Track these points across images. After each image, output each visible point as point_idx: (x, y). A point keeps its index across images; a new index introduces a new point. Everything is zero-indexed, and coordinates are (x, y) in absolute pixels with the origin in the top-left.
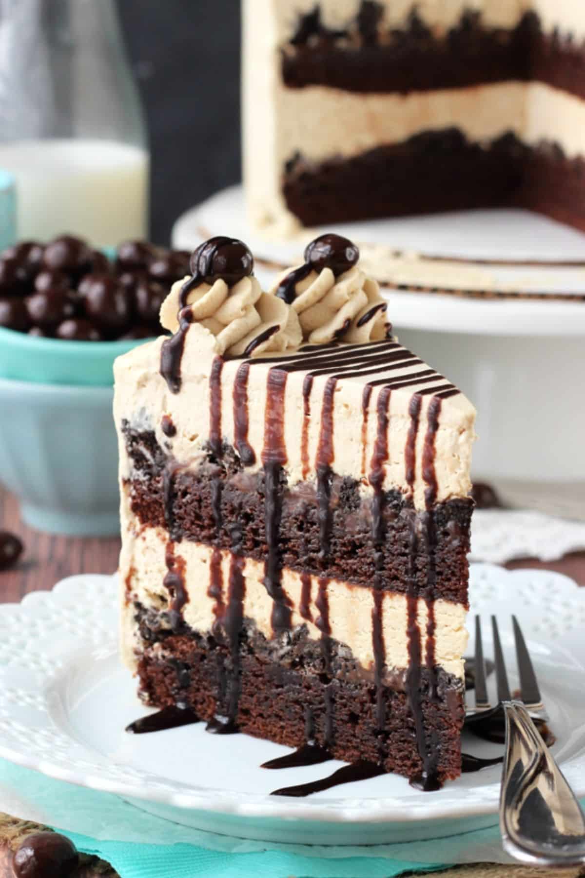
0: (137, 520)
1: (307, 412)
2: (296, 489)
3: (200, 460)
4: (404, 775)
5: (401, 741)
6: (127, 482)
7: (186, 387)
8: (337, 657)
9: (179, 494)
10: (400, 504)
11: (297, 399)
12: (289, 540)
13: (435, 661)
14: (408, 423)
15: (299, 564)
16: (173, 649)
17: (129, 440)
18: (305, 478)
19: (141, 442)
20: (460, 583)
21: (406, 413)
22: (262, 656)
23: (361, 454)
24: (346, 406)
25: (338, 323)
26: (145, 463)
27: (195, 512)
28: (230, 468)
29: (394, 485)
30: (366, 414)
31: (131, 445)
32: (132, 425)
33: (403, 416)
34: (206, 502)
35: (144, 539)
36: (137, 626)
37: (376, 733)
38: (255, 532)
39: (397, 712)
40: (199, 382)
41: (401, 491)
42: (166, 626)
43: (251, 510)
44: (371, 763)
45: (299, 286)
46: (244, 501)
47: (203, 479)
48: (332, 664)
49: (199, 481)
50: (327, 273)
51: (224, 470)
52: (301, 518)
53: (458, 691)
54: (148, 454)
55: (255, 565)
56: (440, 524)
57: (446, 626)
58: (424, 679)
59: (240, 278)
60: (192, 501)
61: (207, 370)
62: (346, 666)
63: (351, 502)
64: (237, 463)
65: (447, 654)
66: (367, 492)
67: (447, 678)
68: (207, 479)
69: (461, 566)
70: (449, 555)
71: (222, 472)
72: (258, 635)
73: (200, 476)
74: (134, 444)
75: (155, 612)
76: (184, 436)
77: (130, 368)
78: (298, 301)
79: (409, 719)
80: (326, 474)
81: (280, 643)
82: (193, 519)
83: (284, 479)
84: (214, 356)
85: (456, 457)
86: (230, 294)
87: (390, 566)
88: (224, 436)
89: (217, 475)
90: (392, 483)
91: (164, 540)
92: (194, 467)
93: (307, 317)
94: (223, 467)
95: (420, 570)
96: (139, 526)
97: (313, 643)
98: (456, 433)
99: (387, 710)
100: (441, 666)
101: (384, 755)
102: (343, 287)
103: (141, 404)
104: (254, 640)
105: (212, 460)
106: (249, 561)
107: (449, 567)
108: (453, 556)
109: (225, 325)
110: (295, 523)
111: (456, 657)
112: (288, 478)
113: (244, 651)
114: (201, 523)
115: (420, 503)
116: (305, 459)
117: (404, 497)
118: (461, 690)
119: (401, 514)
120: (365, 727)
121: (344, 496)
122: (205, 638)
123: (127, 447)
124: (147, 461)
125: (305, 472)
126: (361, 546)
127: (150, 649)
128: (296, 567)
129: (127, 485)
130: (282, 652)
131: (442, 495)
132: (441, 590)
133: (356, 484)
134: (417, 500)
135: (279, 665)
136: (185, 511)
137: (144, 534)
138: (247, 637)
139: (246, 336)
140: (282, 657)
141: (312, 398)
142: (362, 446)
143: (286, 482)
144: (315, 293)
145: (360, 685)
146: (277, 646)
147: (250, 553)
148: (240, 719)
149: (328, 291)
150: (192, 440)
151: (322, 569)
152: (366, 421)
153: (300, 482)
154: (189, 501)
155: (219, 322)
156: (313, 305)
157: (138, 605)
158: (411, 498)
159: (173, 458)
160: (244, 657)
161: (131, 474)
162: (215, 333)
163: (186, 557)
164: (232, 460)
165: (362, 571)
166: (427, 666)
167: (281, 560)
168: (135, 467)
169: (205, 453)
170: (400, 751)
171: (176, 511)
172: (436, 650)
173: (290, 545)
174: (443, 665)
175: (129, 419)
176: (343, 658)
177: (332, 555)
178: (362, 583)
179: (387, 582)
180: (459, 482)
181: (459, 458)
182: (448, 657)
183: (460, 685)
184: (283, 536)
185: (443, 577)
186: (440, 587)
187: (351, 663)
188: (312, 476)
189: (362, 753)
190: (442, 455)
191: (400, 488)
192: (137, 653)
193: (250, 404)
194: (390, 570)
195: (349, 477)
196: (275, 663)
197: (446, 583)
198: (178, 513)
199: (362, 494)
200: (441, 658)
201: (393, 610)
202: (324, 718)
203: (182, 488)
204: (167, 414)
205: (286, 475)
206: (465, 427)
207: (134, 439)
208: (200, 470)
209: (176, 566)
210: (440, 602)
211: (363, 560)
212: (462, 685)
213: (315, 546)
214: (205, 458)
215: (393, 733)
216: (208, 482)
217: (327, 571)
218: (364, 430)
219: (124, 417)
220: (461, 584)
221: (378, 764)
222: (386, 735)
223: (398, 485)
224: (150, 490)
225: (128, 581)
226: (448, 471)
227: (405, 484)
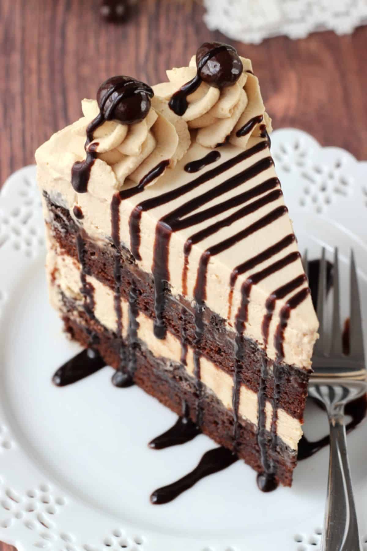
1: (187, 262)
2: (177, 298)
3: (105, 243)
4: (254, 469)
6: (49, 223)
8: (206, 392)
9: (89, 252)
10: (256, 349)
12: (171, 320)
13: (276, 433)
15: (179, 336)
16: (87, 322)
17: (49, 203)
18: (184, 296)
19: (59, 209)
20: (297, 410)
21: (263, 305)
22: (153, 363)
23: (228, 309)
24: (217, 276)
26: (62, 221)
27: (101, 268)
28: (127, 259)
29: (252, 337)
30: (232, 288)
31: (51, 207)
32: (51, 197)
33: (260, 305)
35: (64, 260)
38: (146, 303)
39: (247, 439)
40: (102, 202)
41: (258, 343)
42: (81, 310)
43: (143, 291)
45: (191, 98)
47: (106, 254)
48: (203, 393)
49: (104, 254)
50: (213, 91)
51: (122, 258)
54: (64, 218)
55: (146, 318)
57: (285, 423)
60: (99, 261)
61: (109, 199)
62: (213, 399)
63: (219, 327)
64: (132, 259)
65: (286, 435)
66: (231, 329)
67: (285, 445)
68: (110, 256)
70: (290, 392)
71: (120, 258)
72: (149, 352)
73: (104, 252)
74: (53, 207)
75: (72, 300)
76: (92, 223)
77: (48, 164)
78: (190, 113)
79: (256, 446)
80: (200, 303)
81: (165, 363)
82: (100, 271)
83: (169, 289)
84: (115, 192)
85: (300, 349)
87: (246, 374)
88: (122, 241)
89: (117, 257)
90: (251, 335)
91: (79, 268)
92: (100, 244)
93: (195, 125)
94: (122, 256)
96: (59, 249)
97: (189, 376)
98: (300, 334)
99: (241, 433)
101: (236, 450)
102: (227, 105)
103: (57, 190)
104: (146, 352)
105: (113, 246)
106: (142, 314)
107: (290, 398)
111: (291, 439)
112: (171, 289)
113: (139, 353)
114: (106, 276)
115: (271, 356)
116: (185, 287)
117: (259, 346)
118: (294, 456)
121: (214, 322)
122: (110, 331)
123: (48, 206)
124: (64, 221)
125: (184, 293)
126: (225, 353)
127: (70, 313)
128: (177, 336)
129: (49, 225)
130: (166, 368)
132: (283, 406)
133: (224, 321)
134: (269, 354)
136: (94, 264)
137: (63, 257)
138: (141, 348)
140: (166, 371)
141: (190, 257)
142: (228, 304)
143: (170, 291)
145: (222, 413)
146: (162, 363)
147: (143, 311)
150: (97, 228)
151: (196, 347)
152: (232, 292)
153: (180, 296)
154: (96, 260)
157: (62, 293)
158: (264, 349)
159: (83, 230)
160: (139, 356)
161: (51, 221)
162: (114, 169)
163: (95, 286)
164: (129, 256)
165: (226, 366)
166: (270, 432)
167: (166, 328)
168: (55, 219)
169: (108, 241)
171: (87, 260)
172: (277, 429)
174: (282, 437)
175: (49, 192)
176: (210, 394)
178: (226, 371)
179: (244, 381)
180: (301, 361)
181: (302, 350)
184: (167, 317)
187: (216, 400)
188: (189, 298)
190: (289, 342)
191: (257, 341)
192: (61, 310)
193: (142, 235)
194: (247, 376)
195: (218, 315)
197: (287, 404)
199: (227, 328)
200: (281, 434)
201: (247, 395)
203: (91, 250)
204: (78, 205)
205: (170, 287)
206: (308, 333)
207: (53, 204)
208: (104, 248)
209: (88, 286)
210: (282, 411)
211: (226, 360)
213: (191, 334)
214: (109, 244)
215: (244, 445)
216: (110, 258)
217: (200, 350)
218: (231, 296)
219: (46, 191)
221: (233, 454)
222: (240, 443)
223: (255, 339)
224: (66, 239)
225: (53, 275)
226: (293, 352)
227: (261, 341)
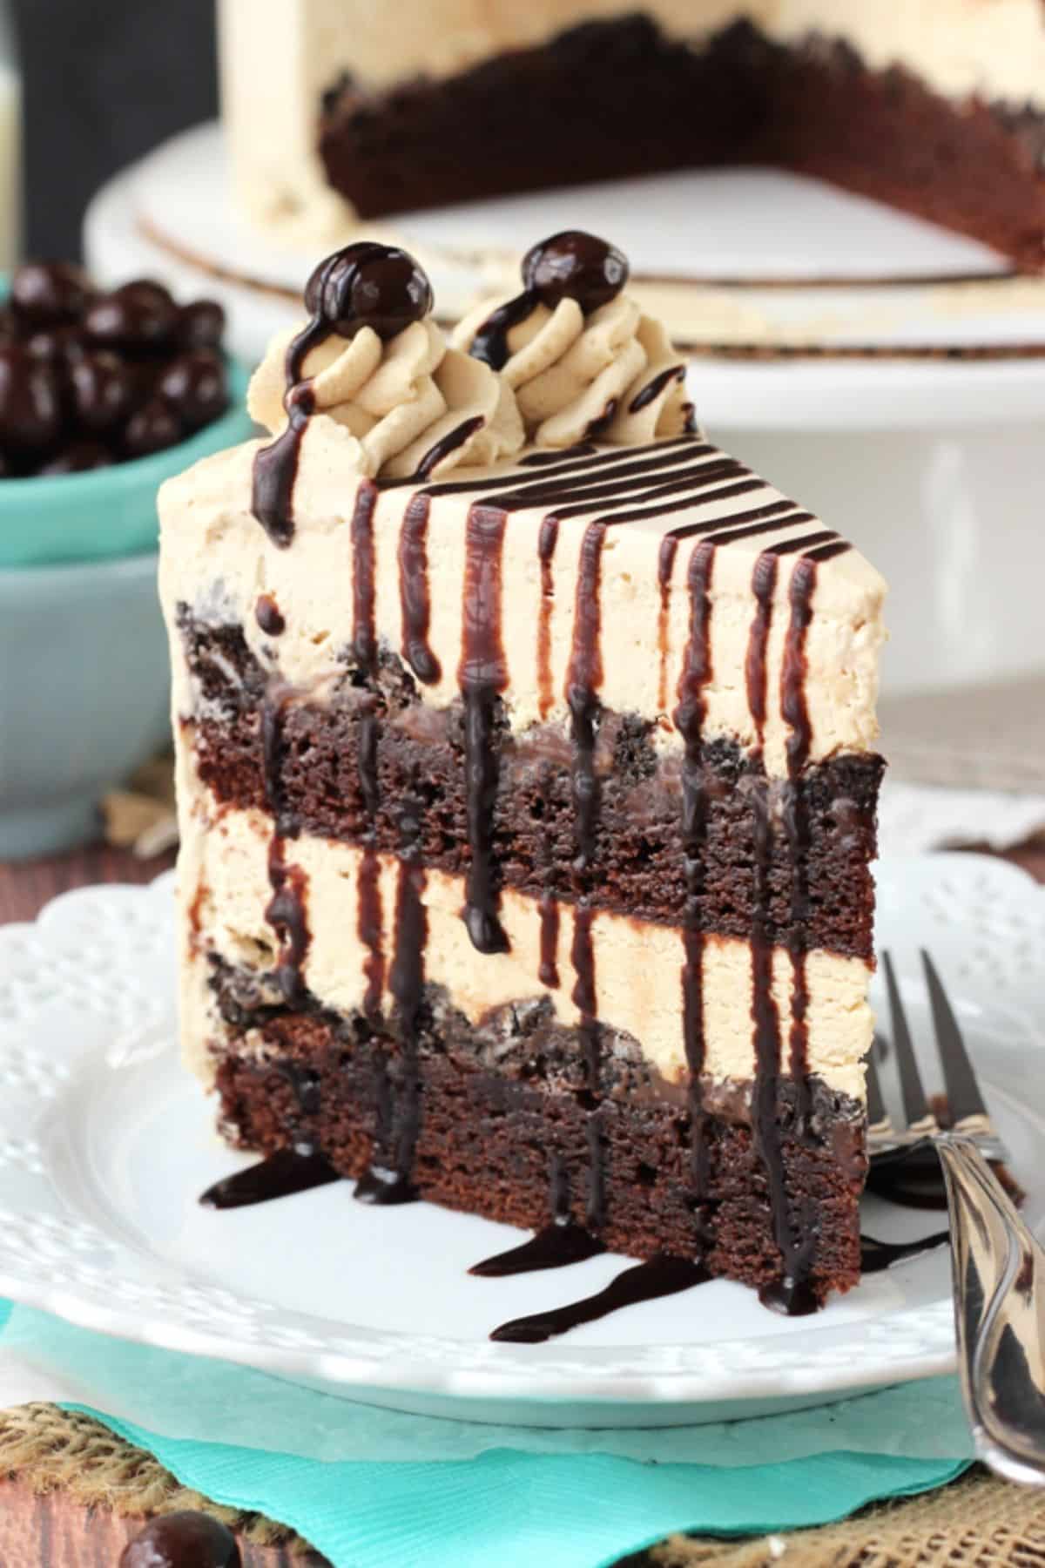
0: (209, 794)
1: (548, 588)
2: (528, 737)
3: (335, 681)
4: (748, 1282)
5: (740, 1219)
6: (188, 723)
7: (303, 538)
8: (612, 1060)
9: (294, 745)
10: (737, 767)
11: (528, 564)
12: (514, 835)
13: (807, 1067)
14: (751, 610)
15: (534, 882)
16: (284, 1043)
17: (191, 641)
18: (544, 716)
19: (216, 646)
20: (857, 919)
21: (746, 590)
22: (465, 1055)
23: (657, 672)
24: (626, 577)
25: (592, 406)
26: (224, 687)
27: (324, 782)
28: (393, 695)
29: (725, 729)
30: (665, 592)
31: (197, 652)
32: (197, 613)
33: (739, 597)
34: (348, 763)
35: (225, 832)
36: (213, 998)
37: (690, 1203)
38: (446, 820)
39: (732, 1164)
40: (329, 530)
41: (739, 742)
42: (271, 997)
43: (438, 777)
44: (681, 1259)
45: (515, 336)
46: (422, 760)
47: (340, 717)
48: (603, 1071)
49: (333, 722)
50: (568, 308)
51: (382, 700)
52: (538, 794)
53: (853, 1124)
54: (229, 669)
55: (446, 883)
56: (817, 804)
57: (830, 1000)
58: (786, 1101)
59: (405, 325)
60: (320, 760)
61: (347, 509)
62: (630, 1076)
63: (637, 763)
64: (408, 687)
65: (832, 1053)
66: (669, 744)
67: (833, 1099)
68: (348, 718)
69: (859, 887)
70: (835, 864)
71: (378, 704)
72: (454, 1018)
73: (334, 713)
74: (202, 649)
75: (247, 971)
76: (302, 634)
77: (191, 503)
78: (515, 365)
79: (757, 1177)
80: (587, 707)
81: (499, 1032)
82: (322, 794)
83: (504, 720)
84: (359, 479)
85: (850, 676)
86: (385, 355)
87: (717, 885)
88: (382, 636)
89: (368, 710)
90: (721, 727)
91: (264, 833)
92: (323, 694)
93: (532, 395)
94: (381, 695)
95: (778, 894)
96: (213, 807)
97: (564, 1031)
98: (847, 628)
99: (712, 1160)
100: (819, 1076)
101: (707, 1245)
102: (602, 334)
103: (214, 573)
104: (447, 1025)
105: (358, 680)
106: (434, 877)
107: (835, 887)
108: (843, 867)
109: (378, 418)
110: (526, 803)
111: (848, 1060)
112: (511, 717)
113: (426, 1046)
114: (337, 803)
115: (777, 765)
116: (545, 678)
117: (744, 753)
118: (860, 1122)
119: (738, 786)
120: (669, 1192)
121: (623, 752)
122: (349, 1020)
123: (187, 656)
124: (228, 681)
125: (545, 704)
126: (659, 847)
127: (239, 1042)
128: (529, 887)
129: (189, 728)
130: (501, 1049)
131: (820, 748)
132: (819, 932)
133: (649, 727)
134: (771, 760)
135: (498, 1074)
136: (306, 780)
137: (223, 823)
138: (432, 1020)
139: (418, 437)
140: (502, 1059)
141: (556, 562)
142: (658, 655)
143: (507, 724)
144: (546, 350)
145: (658, 1111)
146: (491, 1037)
147: (436, 860)
148: (421, 1174)
149: (572, 345)
150: (317, 641)
151: (579, 892)
152: (665, 606)
153: (534, 724)
154: (314, 760)
155: (365, 413)
156: (543, 372)
157: (216, 959)
158: (758, 755)
159: (280, 677)
160: (426, 1058)
161: (196, 706)
162: (359, 434)
163: (308, 867)
164: (398, 681)
165: (661, 895)
166: (791, 1076)
167: (499, 873)
168: (205, 693)
169: (343, 667)
170: (739, 1237)
171: (287, 779)
172: (808, 1047)
173: (517, 844)
174: (824, 1074)
175: (190, 602)
176: (624, 1060)
177: (599, 864)
178: (662, 919)
179: (710, 917)
180: (855, 724)
181: (854, 677)
182: (834, 1059)
183: (857, 1113)
184: (502, 829)
185: (824, 907)
186: (818, 926)
187: (640, 1070)
188: (558, 712)
189: (663, 1240)
190: (821, 671)
191: (737, 736)
192: (213, 1049)
193: (433, 574)
194: (718, 893)
195: (633, 716)
196: (488, 1070)
197: (830, 920)
198: (291, 784)
199: (659, 748)
200: (821, 1061)
201: (722, 970)
202: (585, 1176)
203: (300, 734)
204: (267, 592)
205: (506, 711)
206: (865, 615)
207: (200, 640)
208: (333, 702)
209: (288, 884)
210: (818, 955)
211: (661, 873)
212: (862, 1112)
213: (566, 847)
214: (343, 678)
215: (724, 1204)
216: (350, 725)
217: (590, 895)
218: (663, 622)
219: (183, 599)
220: (861, 920)
221: (696, 1261)
222: (712, 1207)
223: (732, 730)
224: (234, 738)
225: (194, 913)
226: (832, 702)
227: (747, 727)
